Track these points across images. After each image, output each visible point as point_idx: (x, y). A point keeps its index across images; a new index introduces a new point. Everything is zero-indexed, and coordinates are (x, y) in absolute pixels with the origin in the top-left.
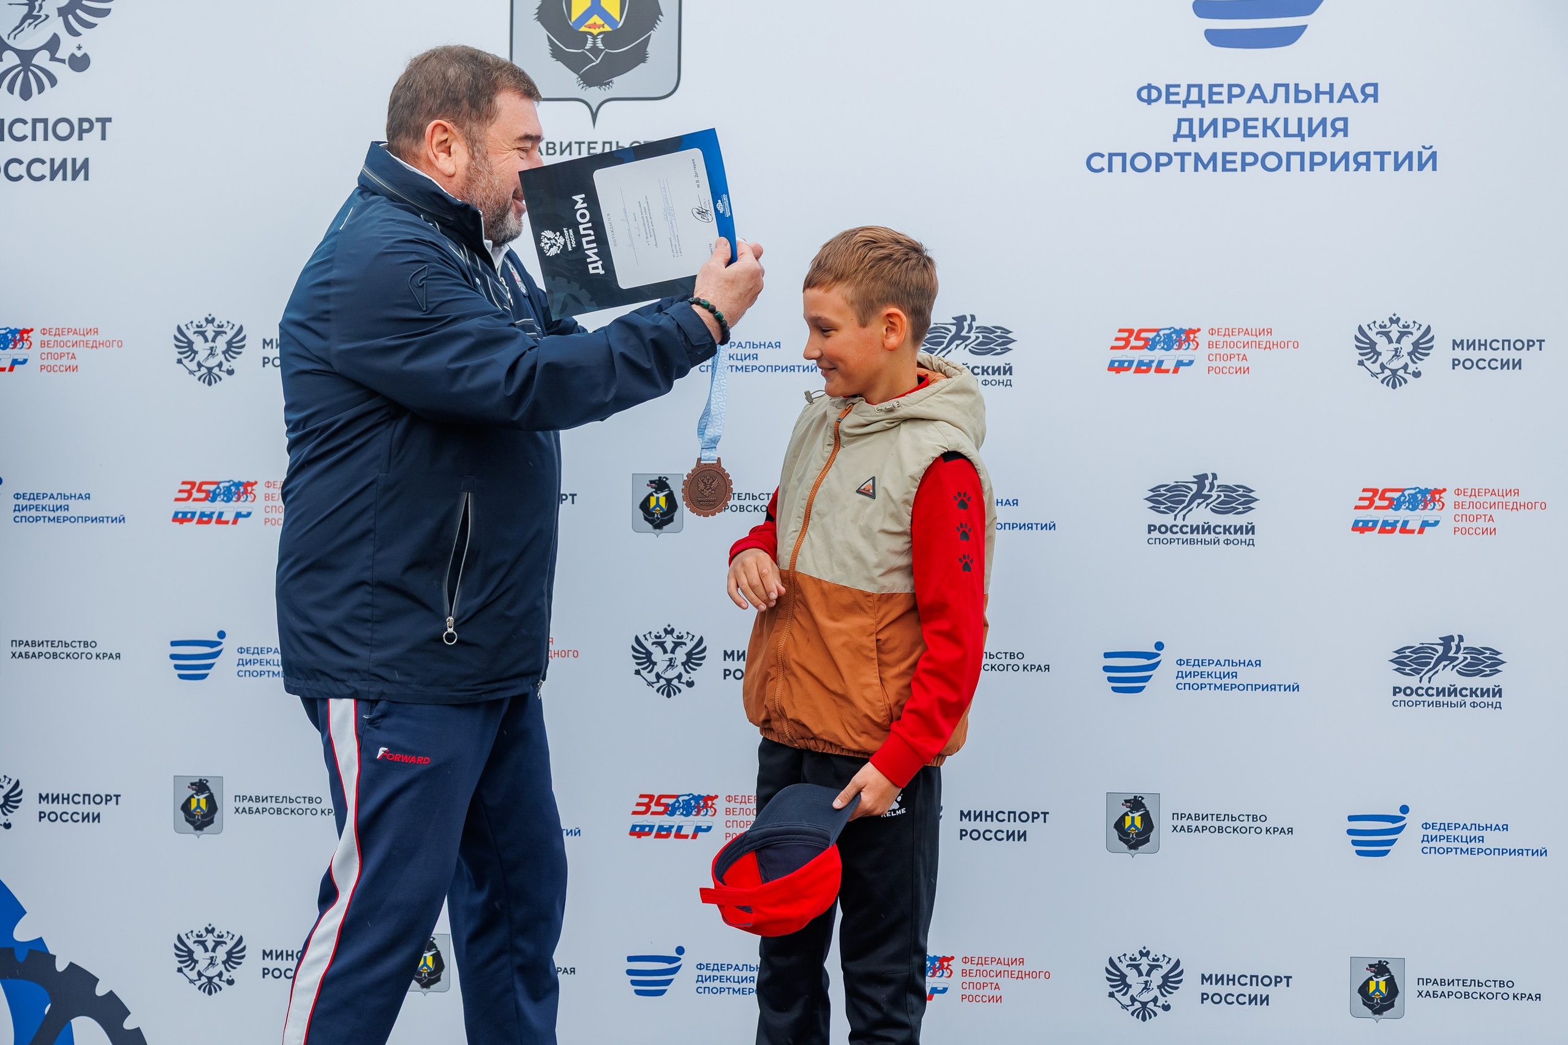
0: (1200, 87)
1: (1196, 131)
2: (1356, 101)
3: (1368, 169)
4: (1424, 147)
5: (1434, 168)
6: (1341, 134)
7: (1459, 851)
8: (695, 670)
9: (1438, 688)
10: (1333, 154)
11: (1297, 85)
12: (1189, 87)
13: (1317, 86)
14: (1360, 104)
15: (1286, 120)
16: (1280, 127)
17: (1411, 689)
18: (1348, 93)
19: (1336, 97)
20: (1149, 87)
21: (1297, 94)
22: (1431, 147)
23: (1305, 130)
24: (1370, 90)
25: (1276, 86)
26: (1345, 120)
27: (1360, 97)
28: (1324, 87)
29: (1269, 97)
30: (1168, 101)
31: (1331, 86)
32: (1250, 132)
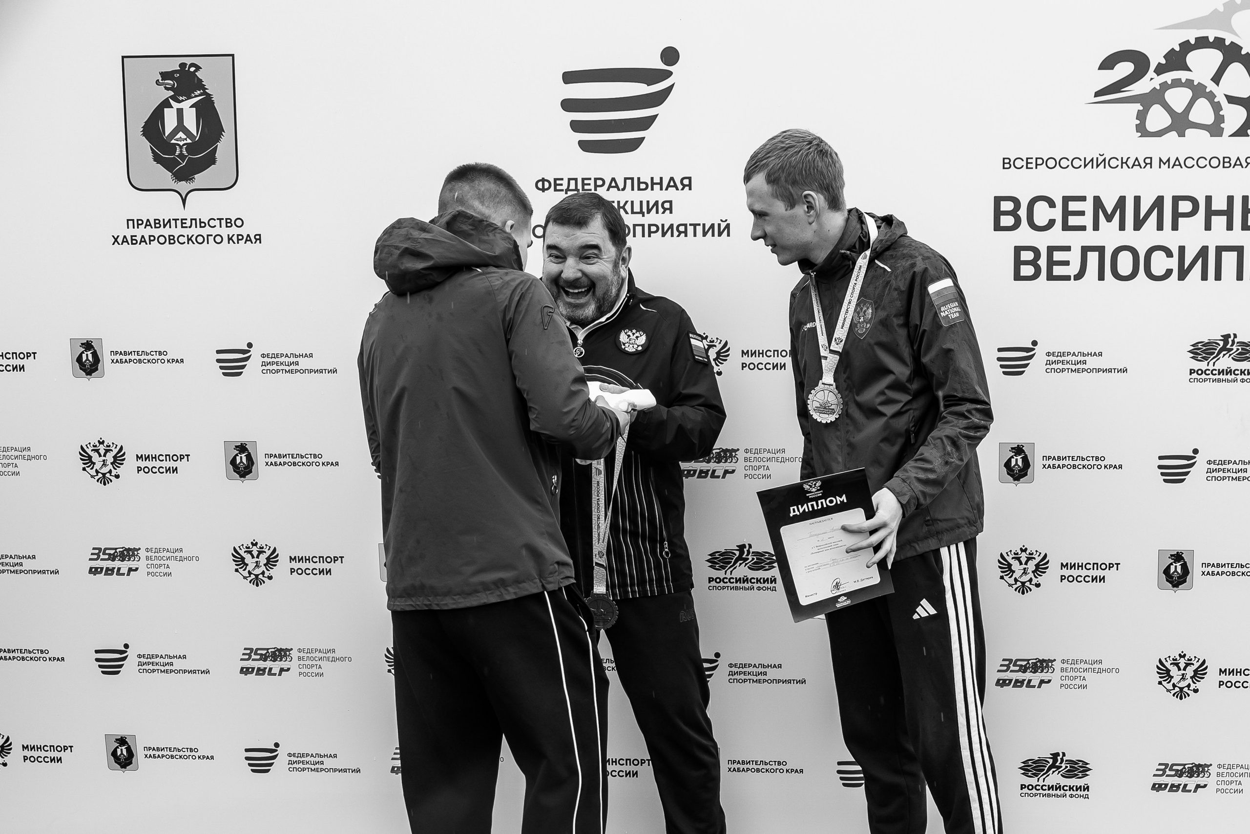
0: (576, 180)
2: (677, 189)
3: (686, 236)
4: (721, 220)
5: (728, 235)
6: (668, 212)
7: (751, 681)
8: (273, 568)
9: (736, 578)
10: (663, 225)
11: (639, 179)
12: (569, 180)
13: (652, 179)
14: (680, 191)
15: (632, 202)
17: (719, 578)
18: (672, 184)
19: (664, 186)
20: (543, 180)
21: (639, 185)
22: (726, 220)
23: (645, 209)
24: (686, 182)
25: (626, 179)
26: (671, 202)
27: (680, 187)
28: (657, 180)
29: (621, 186)
30: (556, 190)
31: (661, 179)
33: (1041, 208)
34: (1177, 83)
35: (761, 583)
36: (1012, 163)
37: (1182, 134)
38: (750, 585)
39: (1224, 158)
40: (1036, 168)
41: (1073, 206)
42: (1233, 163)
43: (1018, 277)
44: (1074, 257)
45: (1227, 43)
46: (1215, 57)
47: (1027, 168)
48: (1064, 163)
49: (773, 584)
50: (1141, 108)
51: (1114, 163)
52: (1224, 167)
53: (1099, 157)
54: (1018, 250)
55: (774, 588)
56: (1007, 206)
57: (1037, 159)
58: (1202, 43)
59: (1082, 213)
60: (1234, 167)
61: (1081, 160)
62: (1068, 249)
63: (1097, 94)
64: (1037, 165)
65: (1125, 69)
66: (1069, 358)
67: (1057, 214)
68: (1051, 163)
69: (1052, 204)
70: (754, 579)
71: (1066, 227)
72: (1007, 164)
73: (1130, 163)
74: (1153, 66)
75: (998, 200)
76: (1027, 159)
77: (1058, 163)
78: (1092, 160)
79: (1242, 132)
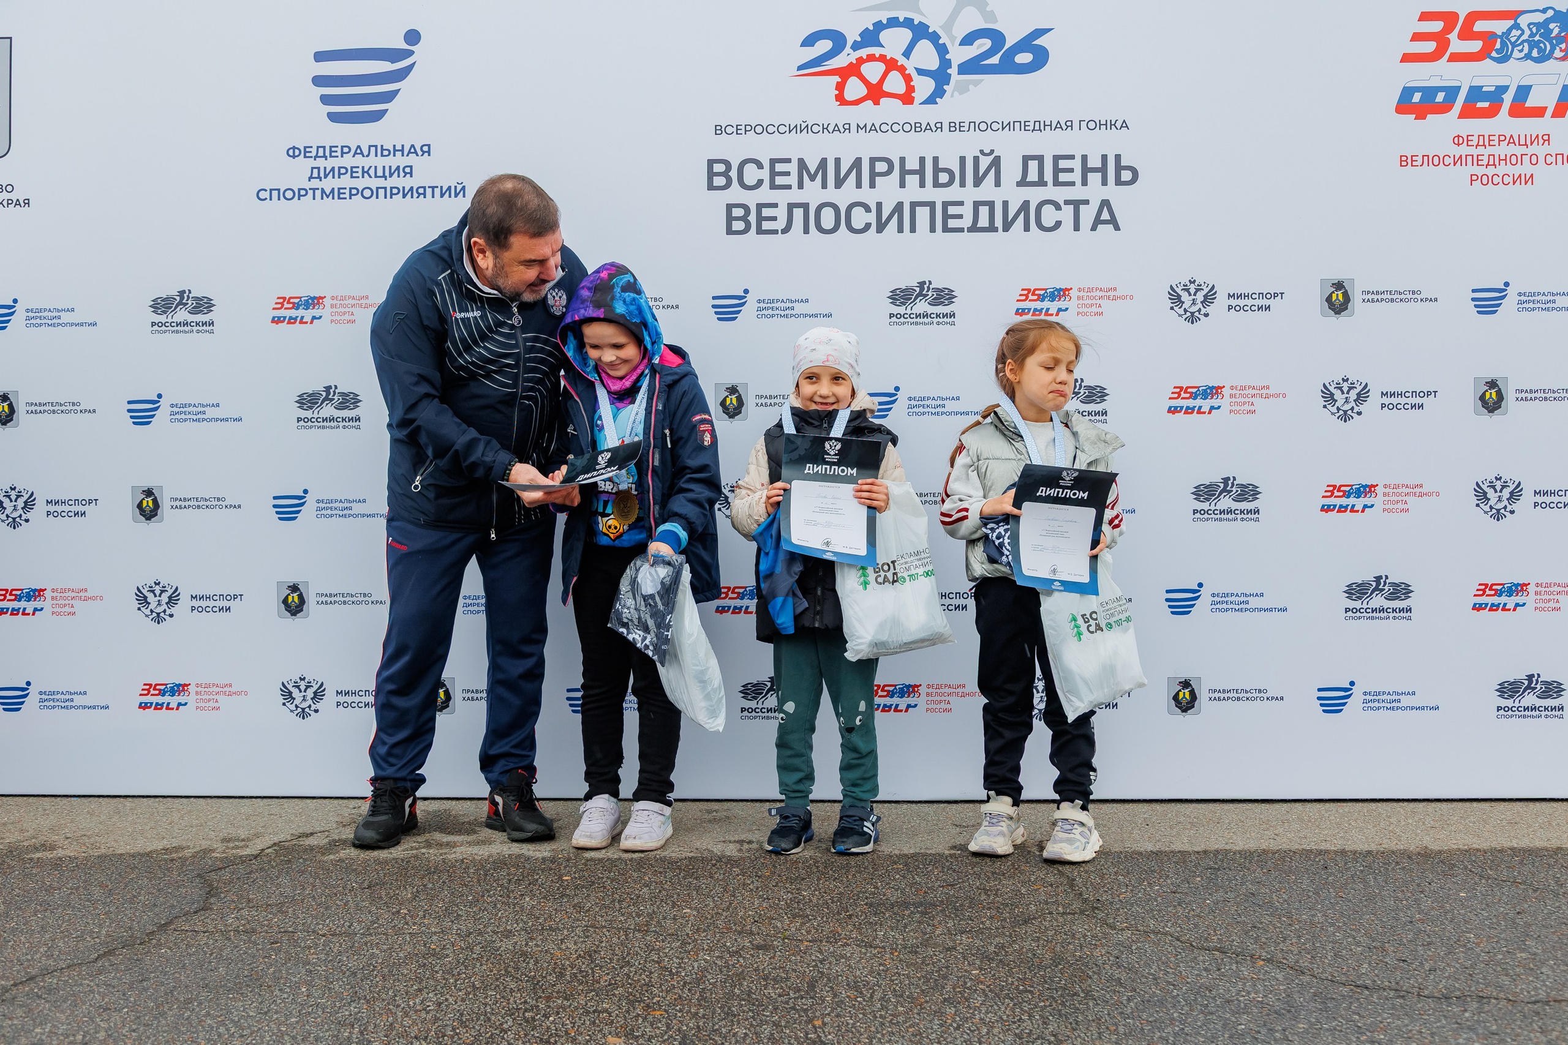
0: (324, 147)
1: (322, 175)
2: (417, 155)
3: (425, 197)
4: (457, 183)
5: (464, 196)
6: (408, 175)
10: (404, 188)
11: (382, 146)
12: (318, 147)
13: (394, 146)
14: (420, 157)
15: (376, 167)
16: (372, 172)
18: (412, 150)
19: (406, 153)
20: (294, 148)
21: (383, 152)
22: (462, 183)
23: (387, 174)
24: (425, 149)
25: (370, 146)
26: (411, 167)
27: (420, 153)
28: (399, 147)
29: (366, 153)
30: (305, 157)
31: (403, 146)
32: (354, 175)
33: (749, 169)
34: (871, 58)
36: (723, 130)
37: (877, 103)
39: (915, 123)
40: (745, 134)
41: (779, 167)
42: (923, 127)
43: (730, 231)
44: (781, 213)
45: (916, 22)
46: (906, 35)
47: (737, 134)
48: (771, 129)
50: (840, 80)
51: (815, 128)
52: (915, 131)
53: (803, 124)
54: (730, 207)
56: (719, 168)
57: (746, 125)
58: (893, 22)
59: (788, 174)
60: (924, 132)
61: (786, 126)
62: (775, 205)
63: (800, 68)
64: (746, 131)
65: (824, 46)
66: (778, 305)
67: (765, 174)
68: (759, 129)
69: (760, 166)
72: (719, 130)
73: (831, 129)
74: (849, 43)
75: (711, 163)
76: (737, 126)
77: (765, 129)
78: (796, 126)
79: (931, 100)
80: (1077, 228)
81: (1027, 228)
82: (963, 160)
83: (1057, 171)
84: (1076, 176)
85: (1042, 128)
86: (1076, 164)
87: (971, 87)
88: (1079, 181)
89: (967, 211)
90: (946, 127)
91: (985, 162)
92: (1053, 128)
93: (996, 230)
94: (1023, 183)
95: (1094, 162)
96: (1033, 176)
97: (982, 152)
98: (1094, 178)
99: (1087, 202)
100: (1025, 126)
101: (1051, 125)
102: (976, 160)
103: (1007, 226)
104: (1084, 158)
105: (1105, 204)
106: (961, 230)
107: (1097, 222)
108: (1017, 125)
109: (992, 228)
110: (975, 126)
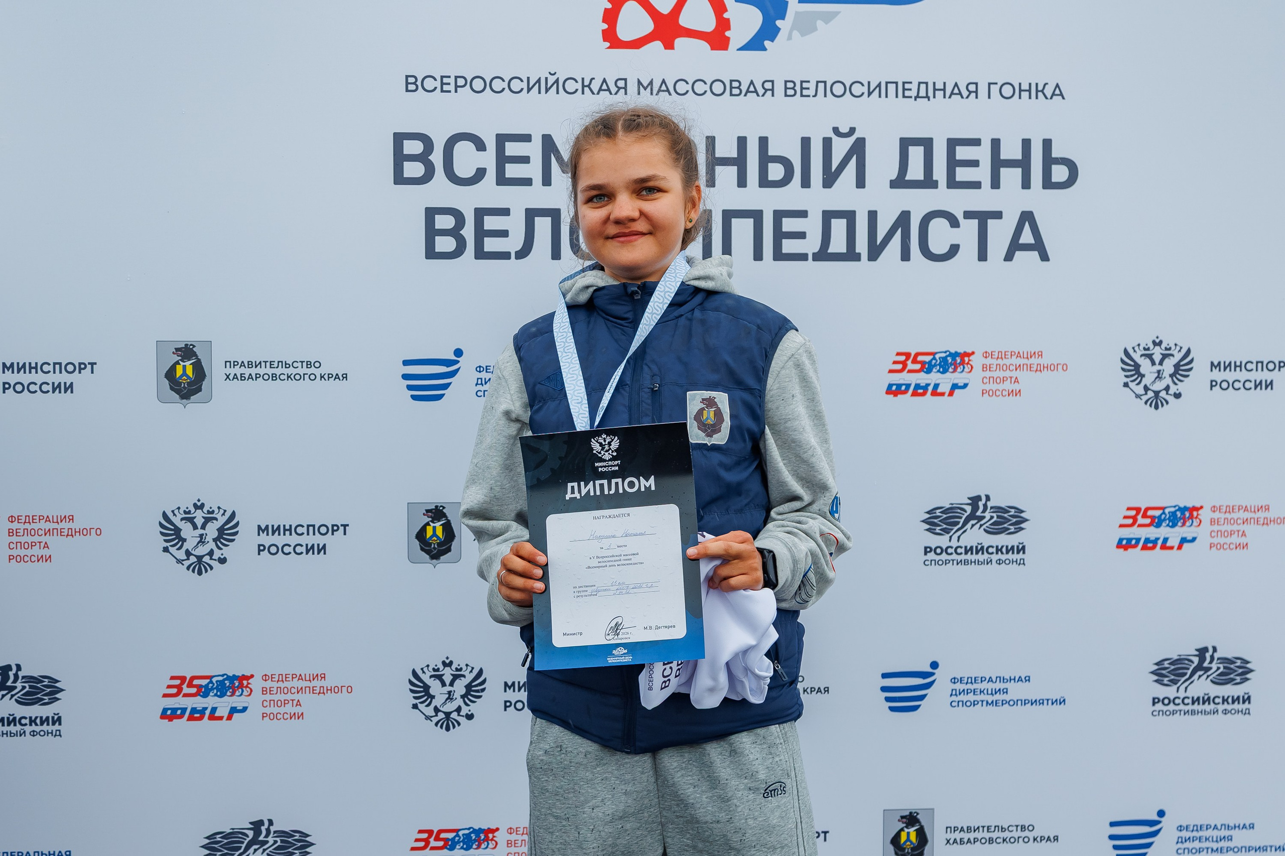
33: (463, 149)
35: (36, 725)
36: (419, 83)
37: (669, 46)
38: (19, 727)
39: (731, 81)
40: (456, 91)
41: (511, 149)
42: (744, 88)
43: (431, 253)
44: (515, 224)
47: (442, 91)
48: (498, 85)
49: (57, 727)
50: (609, 7)
51: (571, 87)
52: (731, 95)
53: (550, 77)
54: (431, 213)
55: (58, 732)
56: (413, 147)
57: (456, 77)
59: (525, 160)
60: (745, 95)
61: (522, 81)
62: (505, 212)
64: (457, 87)
67: (488, 160)
68: (478, 85)
69: (480, 146)
70: (25, 718)
71: (502, 180)
72: (412, 84)
73: (595, 86)
75: (399, 139)
76: (442, 77)
77: (488, 85)
78: (539, 81)
79: (756, 44)
80: (983, 256)
81: (906, 256)
82: (806, 143)
83: (953, 163)
84: (983, 173)
85: (931, 94)
86: (983, 153)
87: (820, 23)
88: (986, 181)
89: (813, 226)
90: (779, 88)
91: (840, 148)
92: (948, 95)
93: (857, 257)
94: (899, 182)
95: (1011, 151)
96: (915, 172)
97: (836, 130)
98: (1011, 176)
99: (998, 215)
100: (904, 89)
101: (944, 90)
102: (827, 143)
103: (875, 252)
104: (996, 144)
105: (1027, 217)
106: (803, 257)
107: (1015, 247)
108: (892, 87)
109: (851, 255)
110: (826, 87)
